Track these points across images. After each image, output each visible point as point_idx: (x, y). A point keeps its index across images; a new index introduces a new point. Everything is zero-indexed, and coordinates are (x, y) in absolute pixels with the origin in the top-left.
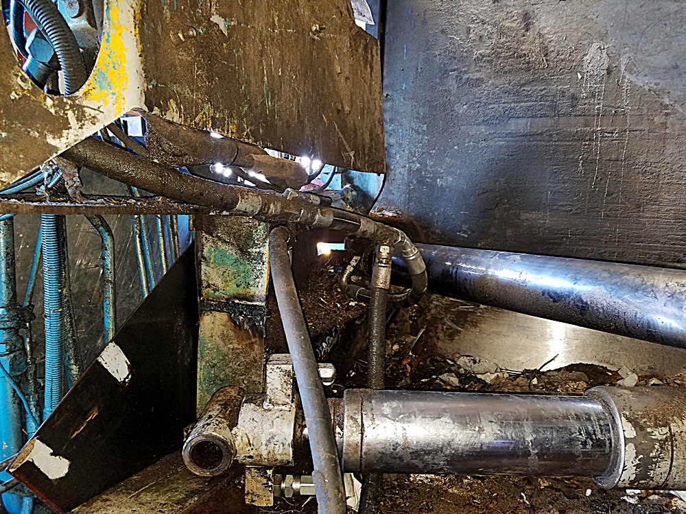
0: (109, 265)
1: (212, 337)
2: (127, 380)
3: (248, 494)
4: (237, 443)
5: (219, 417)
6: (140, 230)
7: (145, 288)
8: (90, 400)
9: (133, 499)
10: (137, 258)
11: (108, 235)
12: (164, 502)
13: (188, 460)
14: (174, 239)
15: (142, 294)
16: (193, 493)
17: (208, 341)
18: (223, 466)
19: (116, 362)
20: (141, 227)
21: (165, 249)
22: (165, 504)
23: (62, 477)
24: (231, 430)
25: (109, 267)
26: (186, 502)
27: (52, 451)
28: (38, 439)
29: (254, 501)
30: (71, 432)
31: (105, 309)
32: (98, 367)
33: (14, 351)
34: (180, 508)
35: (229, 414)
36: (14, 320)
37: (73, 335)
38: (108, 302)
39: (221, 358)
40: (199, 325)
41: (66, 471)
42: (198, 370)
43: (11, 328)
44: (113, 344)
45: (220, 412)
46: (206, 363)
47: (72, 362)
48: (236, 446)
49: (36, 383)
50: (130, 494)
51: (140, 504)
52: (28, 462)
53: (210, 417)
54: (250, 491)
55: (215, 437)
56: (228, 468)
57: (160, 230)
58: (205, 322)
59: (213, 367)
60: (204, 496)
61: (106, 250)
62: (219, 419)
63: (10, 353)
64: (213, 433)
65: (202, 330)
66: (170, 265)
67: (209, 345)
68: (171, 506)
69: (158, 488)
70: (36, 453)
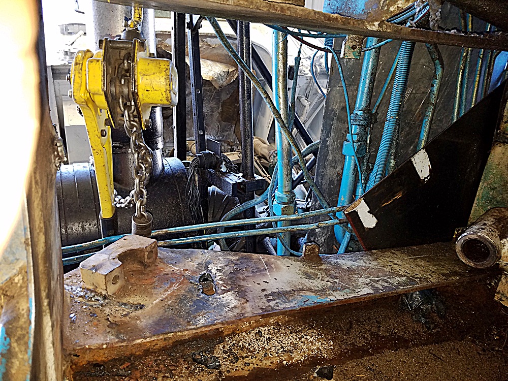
0: (435, 92)
1: (499, 165)
2: (426, 179)
3: (499, 293)
4: (503, 251)
5: (492, 227)
6: (465, 67)
7: (455, 114)
8: (400, 185)
9: (412, 260)
10: (456, 89)
11: (441, 67)
12: (433, 271)
13: (460, 249)
14: (487, 79)
15: (452, 119)
16: (455, 274)
17: (494, 168)
18: (487, 263)
19: (422, 164)
20: (466, 64)
21: (478, 85)
22: (434, 272)
23: (371, 228)
24: (501, 240)
25: (435, 93)
26: (450, 277)
27: (369, 210)
28: (363, 199)
29: (502, 300)
30: (383, 202)
31: (424, 124)
32: (410, 164)
33: (361, 141)
34: (445, 279)
35: (501, 228)
36: (366, 120)
37: (397, 139)
38: (427, 120)
39: (502, 184)
40: (490, 153)
41: (374, 225)
42: (479, 188)
43: (362, 125)
44: (424, 151)
45: (494, 224)
46: (488, 185)
47: (392, 157)
48: (502, 253)
49: (368, 165)
50: (410, 256)
51: (416, 265)
52: (355, 211)
53: (485, 224)
54: (501, 292)
55: (486, 240)
56: (490, 266)
57: (479, 69)
58: (496, 151)
59: (493, 189)
60: (464, 279)
61: (436, 79)
62: (492, 228)
63: (359, 142)
64: (486, 236)
65: (492, 157)
66: (478, 101)
67: (495, 171)
68: (438, 275)
69: (430, 260)
70: (361, 207)
